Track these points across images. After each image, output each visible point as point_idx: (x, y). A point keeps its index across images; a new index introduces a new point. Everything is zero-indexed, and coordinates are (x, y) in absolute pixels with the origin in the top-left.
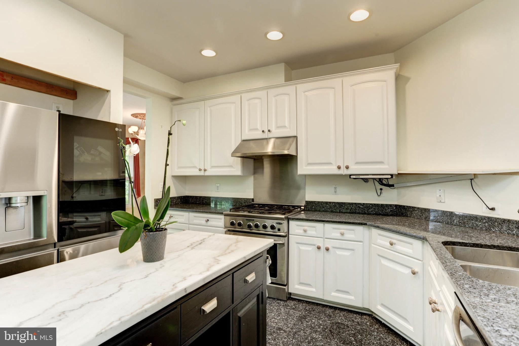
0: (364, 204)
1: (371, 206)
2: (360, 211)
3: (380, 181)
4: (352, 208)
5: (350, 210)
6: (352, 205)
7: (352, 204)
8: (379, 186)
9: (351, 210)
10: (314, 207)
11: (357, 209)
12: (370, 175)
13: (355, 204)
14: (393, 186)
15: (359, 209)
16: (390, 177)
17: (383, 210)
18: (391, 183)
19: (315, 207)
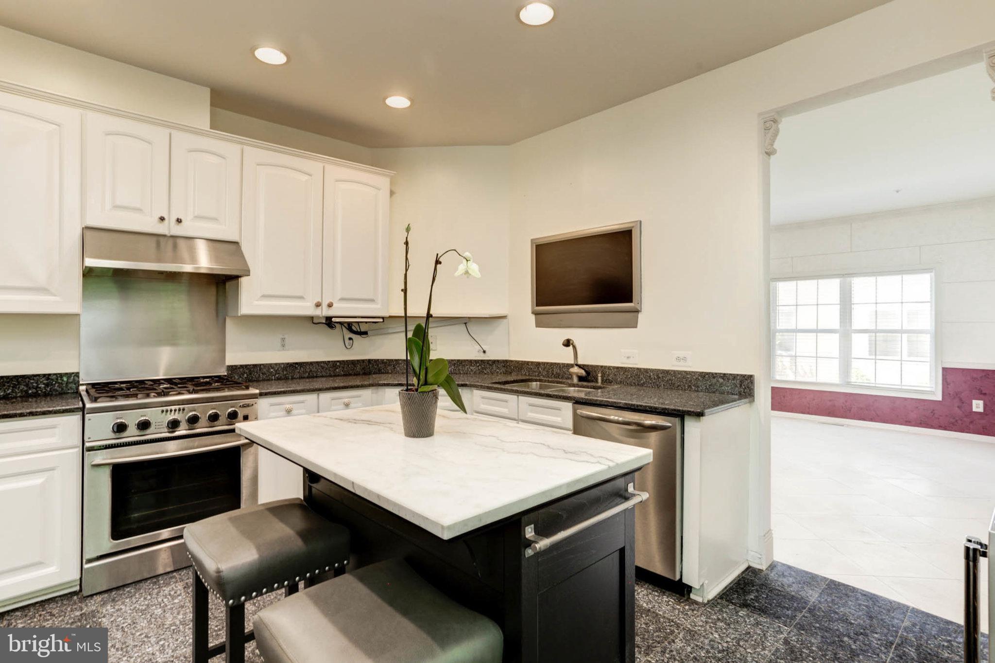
0: (329, 362)
1: (338, 364)
2: (324, 374)
3: (349, 327)
4: (311, 371)
5: (309, 374)
6: (312, 365)
7: (311, 363)
8: (348, 335)
9: (311, 374)
10: (245, 375)
11: (319, 370)
12: (359, 317)
13: (317, 362)
14: (365, 333)
15: (322, 370)
16: (381, 320)
17: (354, 369)
18: (363, 330)
19: (247, 375)
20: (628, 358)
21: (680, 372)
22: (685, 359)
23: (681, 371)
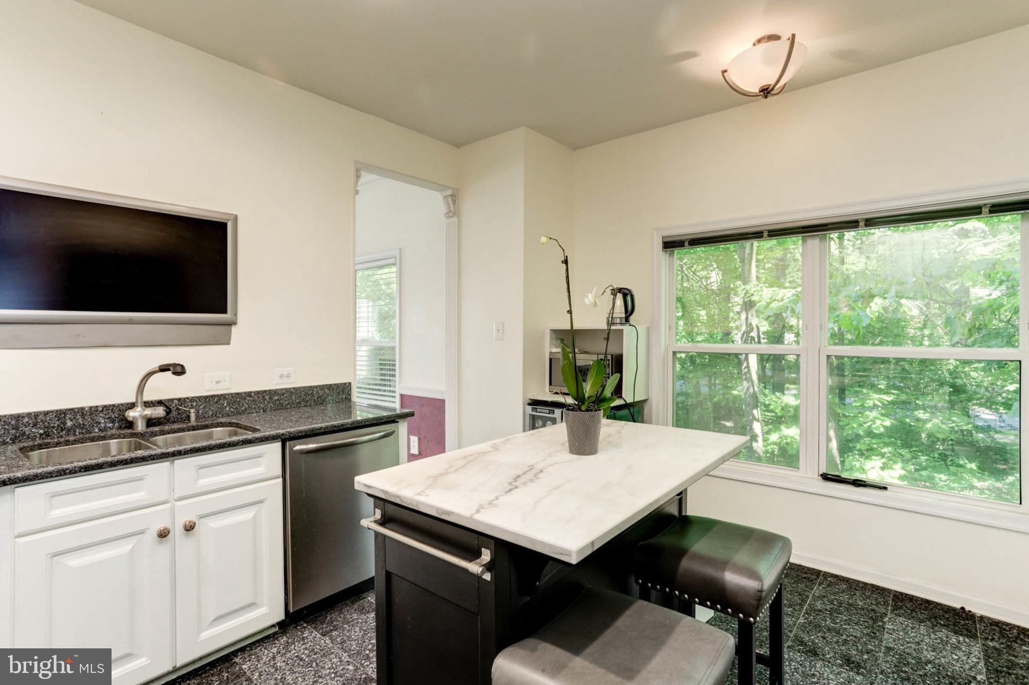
20: (217, 383)
21: (288, 390)
22: (288, 376)
23: (290, 389)
